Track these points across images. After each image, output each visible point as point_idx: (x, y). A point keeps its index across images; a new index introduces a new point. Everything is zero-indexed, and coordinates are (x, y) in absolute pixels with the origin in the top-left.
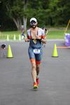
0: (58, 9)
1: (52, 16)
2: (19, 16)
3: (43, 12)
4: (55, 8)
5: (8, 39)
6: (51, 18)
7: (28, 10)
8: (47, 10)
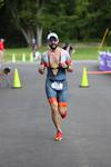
0: (89, 15)
1: (79, 25)
2: (30, 26)
3: (66, 20)
4: (84, 13)
5: (14, 61)
6: (78, 29)
7: (44, 17)
8: (72, 17)
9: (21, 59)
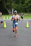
0: (29, 4)
2: (9, 7)
5: (4, 19)
7: (14, 5)
8: (24, 5)
9: (7, 18)
